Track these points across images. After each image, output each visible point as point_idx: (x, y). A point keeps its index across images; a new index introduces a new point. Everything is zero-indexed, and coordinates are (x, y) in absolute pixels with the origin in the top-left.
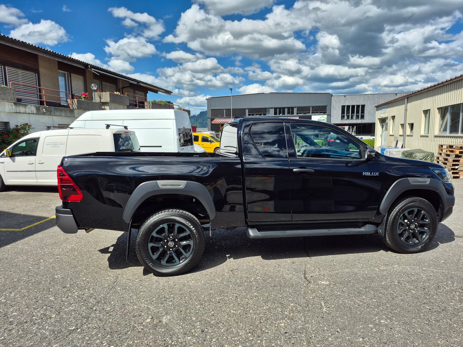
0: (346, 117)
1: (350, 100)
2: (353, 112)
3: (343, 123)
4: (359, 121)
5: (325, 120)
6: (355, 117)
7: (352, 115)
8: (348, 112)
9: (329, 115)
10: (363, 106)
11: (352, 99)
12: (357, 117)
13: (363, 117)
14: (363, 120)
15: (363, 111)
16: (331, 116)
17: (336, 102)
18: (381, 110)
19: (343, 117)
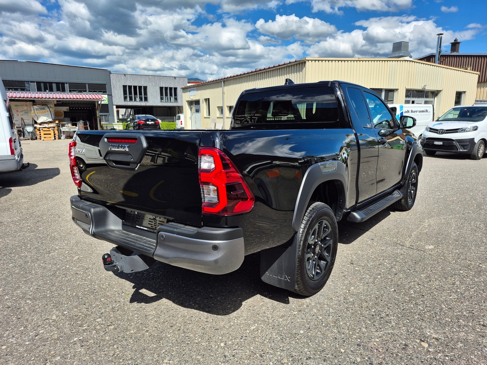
0: (128, 98)
1: (131, 80)
2: (135, 93)
3: (126, 104)
4: (143, 104)
5: (106, 100)
6: (138, 99)
7: (135, 96)
8: (130, 93)
9: (110, 95)
10: (145, 88)
11: (133, 79)
12: (141, 99)
13: (146, 99)
14: (147, 103)
15: (146, 94)
16: (112, 97)
17: (115, 80)
18: (190, 91)
19: (125, 98)
